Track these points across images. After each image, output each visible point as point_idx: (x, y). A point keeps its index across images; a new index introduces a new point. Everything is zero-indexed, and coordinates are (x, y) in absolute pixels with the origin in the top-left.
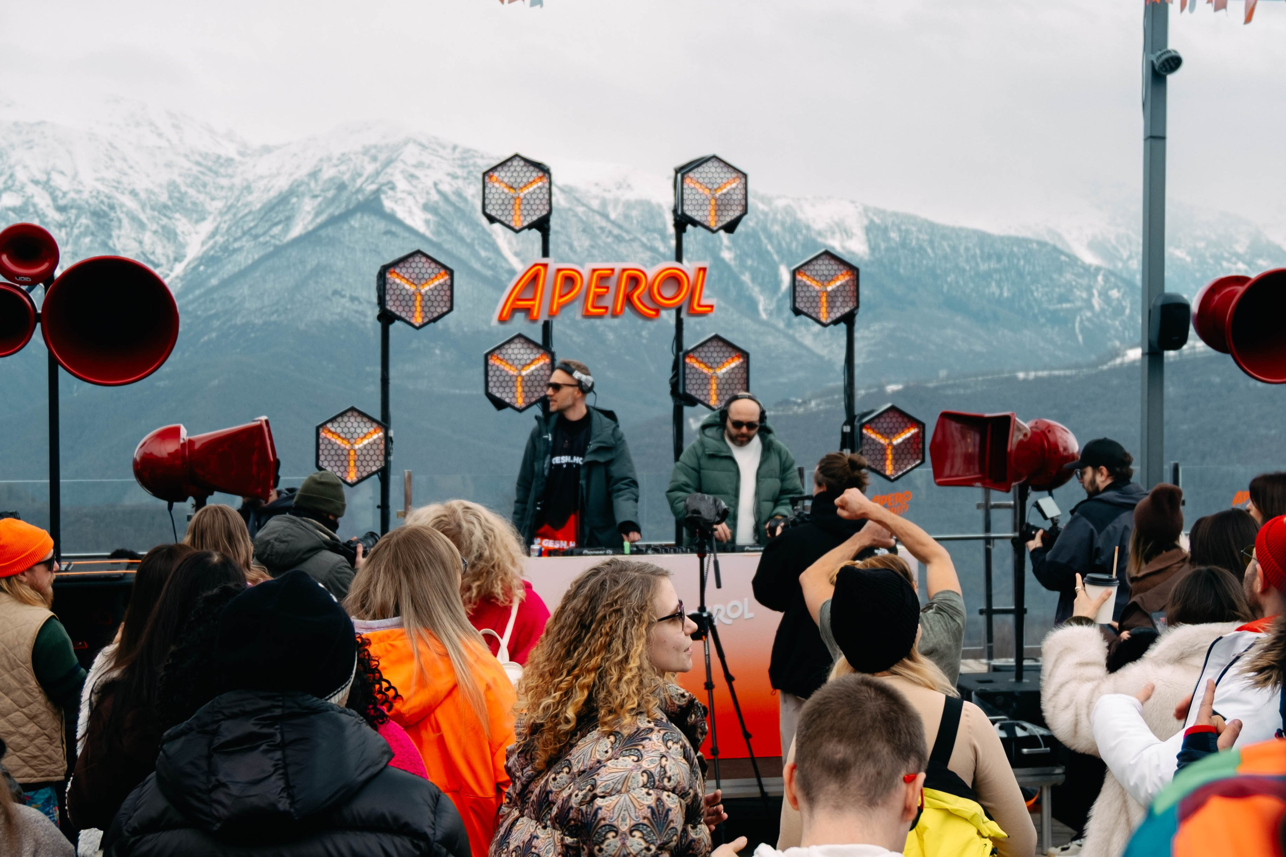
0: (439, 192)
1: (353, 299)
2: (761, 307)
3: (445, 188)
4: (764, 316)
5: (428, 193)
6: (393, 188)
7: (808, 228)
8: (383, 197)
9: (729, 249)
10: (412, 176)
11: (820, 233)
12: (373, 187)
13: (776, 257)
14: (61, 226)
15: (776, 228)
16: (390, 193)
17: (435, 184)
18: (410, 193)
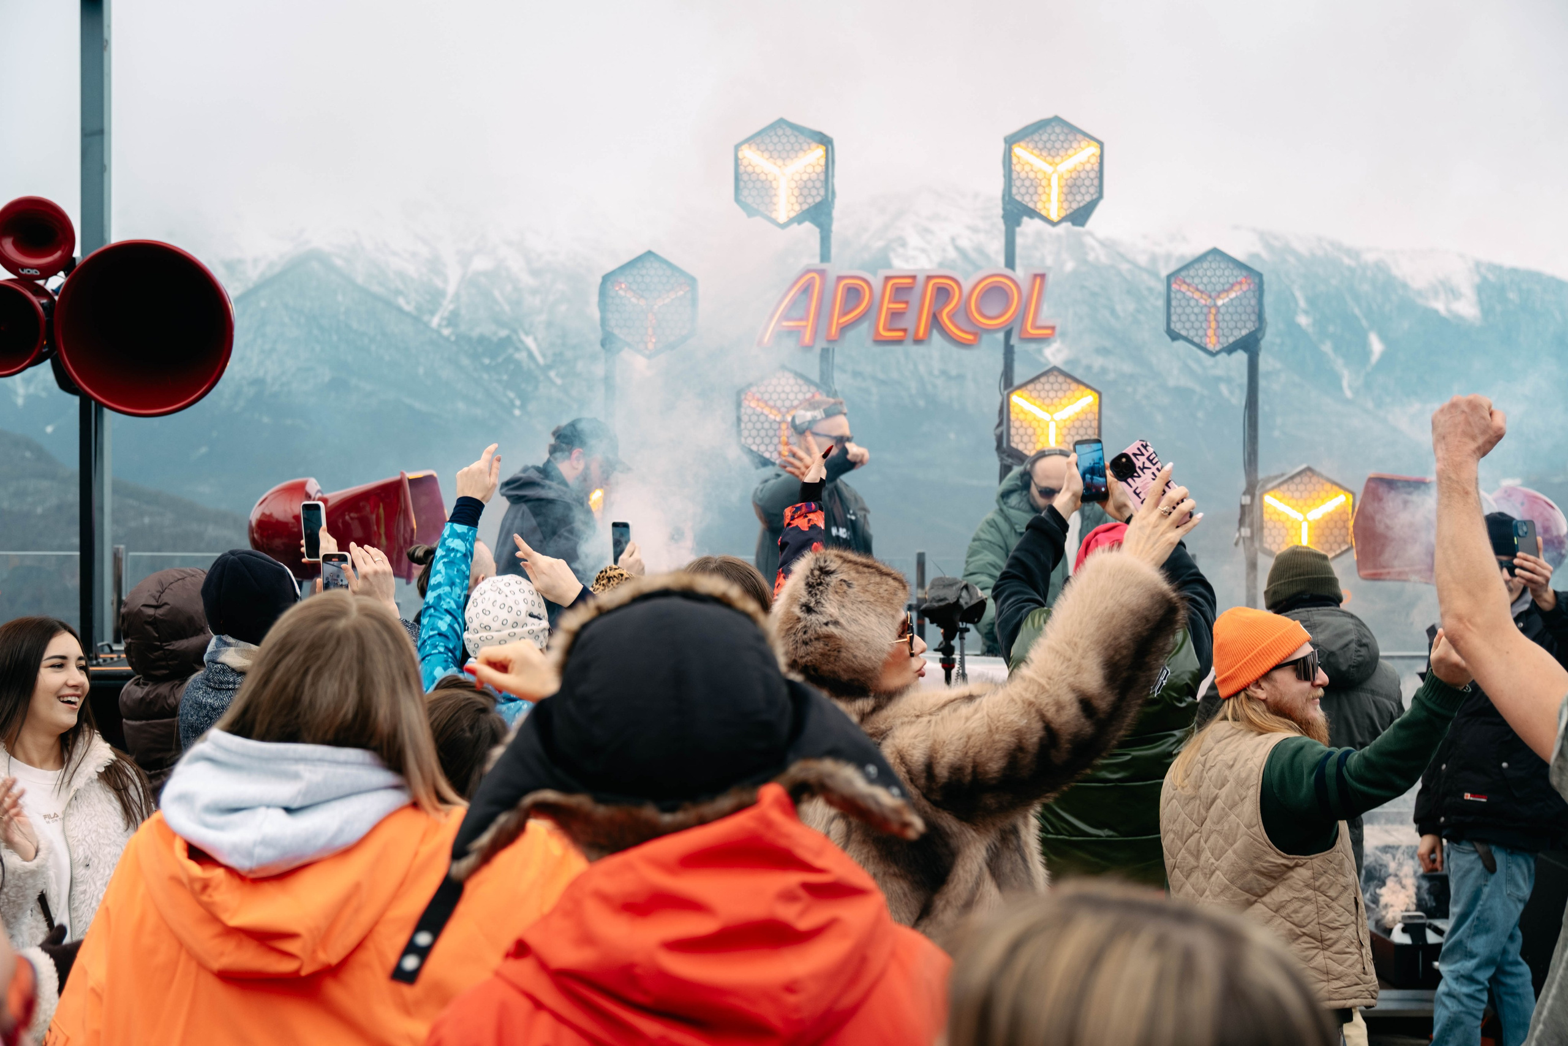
0: (958, 249)
1: (856, 374)
2: (1345, 383)
3: (964, 243)
4: (1349, 394)
5: (944, 250)
6: (904, 244)
7: (1405, 286)
8: (892, 255)
9: (1306, 312)
10: (927, 230)
11: (1419, 293)
12: (880, 244)
13: (1364, 323)
14: (534, 292)
15: (1366, 287)
16: (900, 250)
17: (953, 240)
18: (923, 251)
